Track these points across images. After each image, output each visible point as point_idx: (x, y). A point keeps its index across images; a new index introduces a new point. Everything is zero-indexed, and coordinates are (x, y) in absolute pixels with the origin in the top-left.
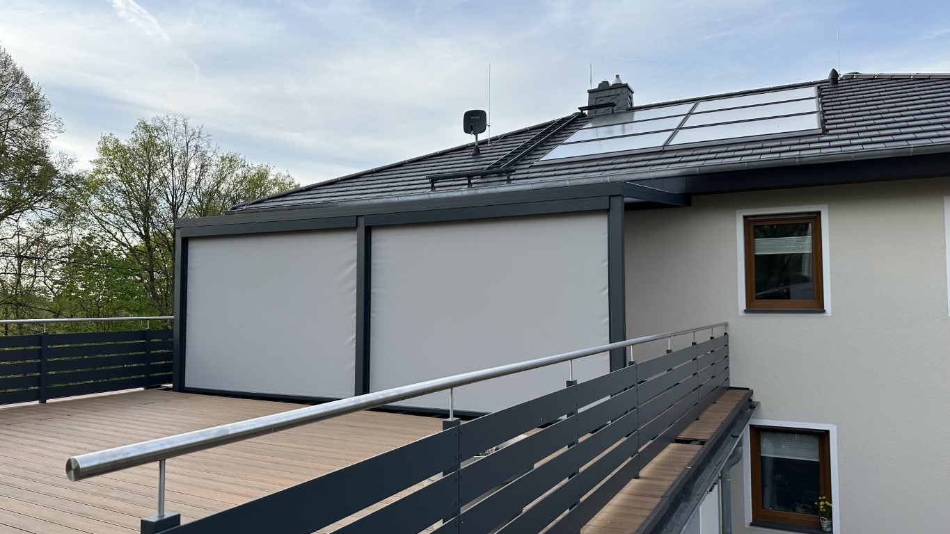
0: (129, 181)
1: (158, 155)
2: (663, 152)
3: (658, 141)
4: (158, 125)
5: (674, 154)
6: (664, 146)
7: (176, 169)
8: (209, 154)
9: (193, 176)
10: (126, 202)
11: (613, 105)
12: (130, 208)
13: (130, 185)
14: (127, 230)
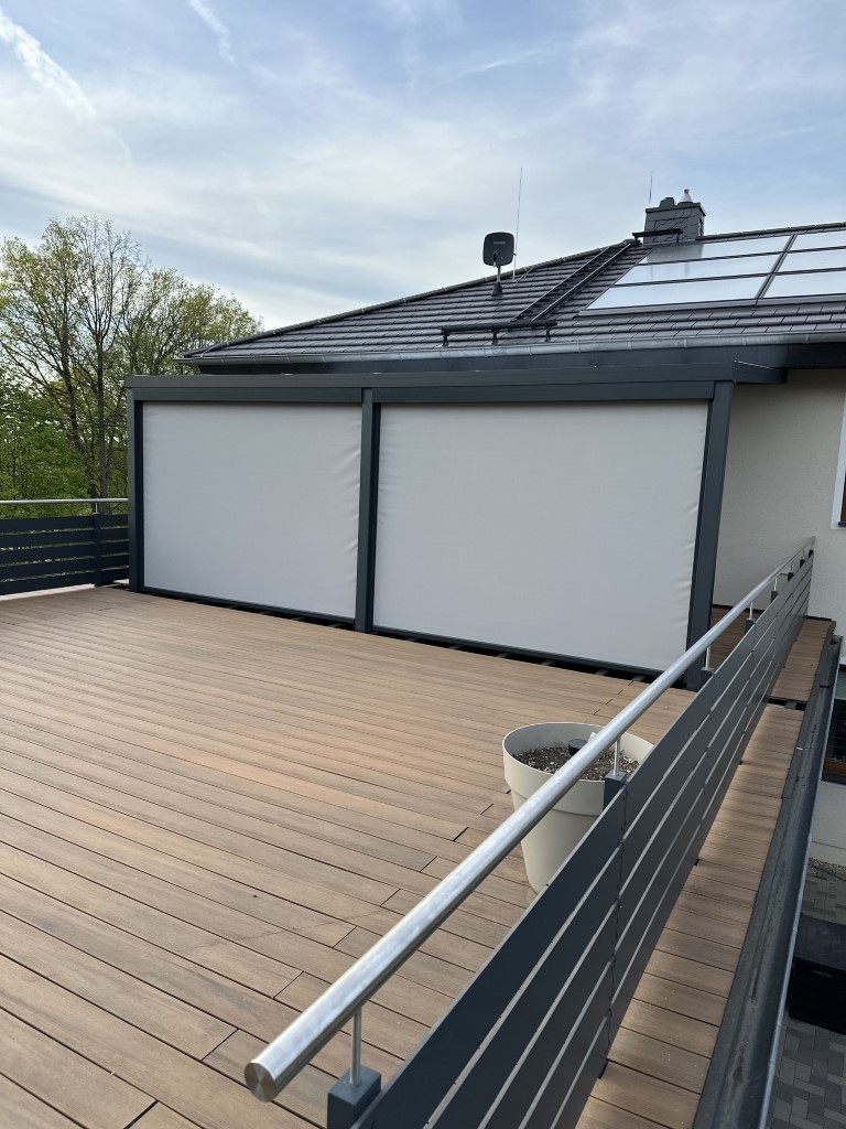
0: (42, 301)
1: (75, 268)
2: (755, 307)
3: (747, 291)
4: (74, 228)
5: (772, 312)
6: (758, 298)
7: (98, 288)
8: (139, 270)
9: (120, 297)
10: (39, 328)
11: (679, 232)
12: (45, 335)
13: (43, 307)
14: (42, 364)
